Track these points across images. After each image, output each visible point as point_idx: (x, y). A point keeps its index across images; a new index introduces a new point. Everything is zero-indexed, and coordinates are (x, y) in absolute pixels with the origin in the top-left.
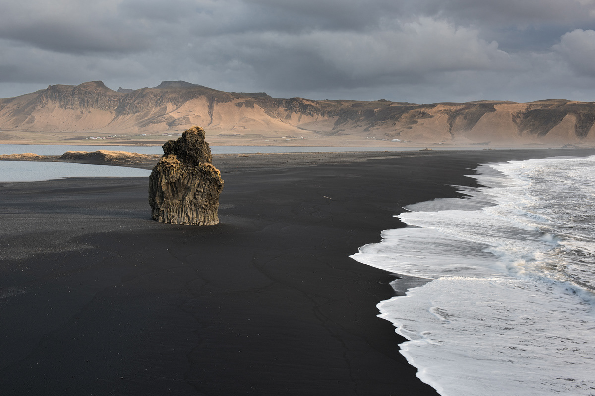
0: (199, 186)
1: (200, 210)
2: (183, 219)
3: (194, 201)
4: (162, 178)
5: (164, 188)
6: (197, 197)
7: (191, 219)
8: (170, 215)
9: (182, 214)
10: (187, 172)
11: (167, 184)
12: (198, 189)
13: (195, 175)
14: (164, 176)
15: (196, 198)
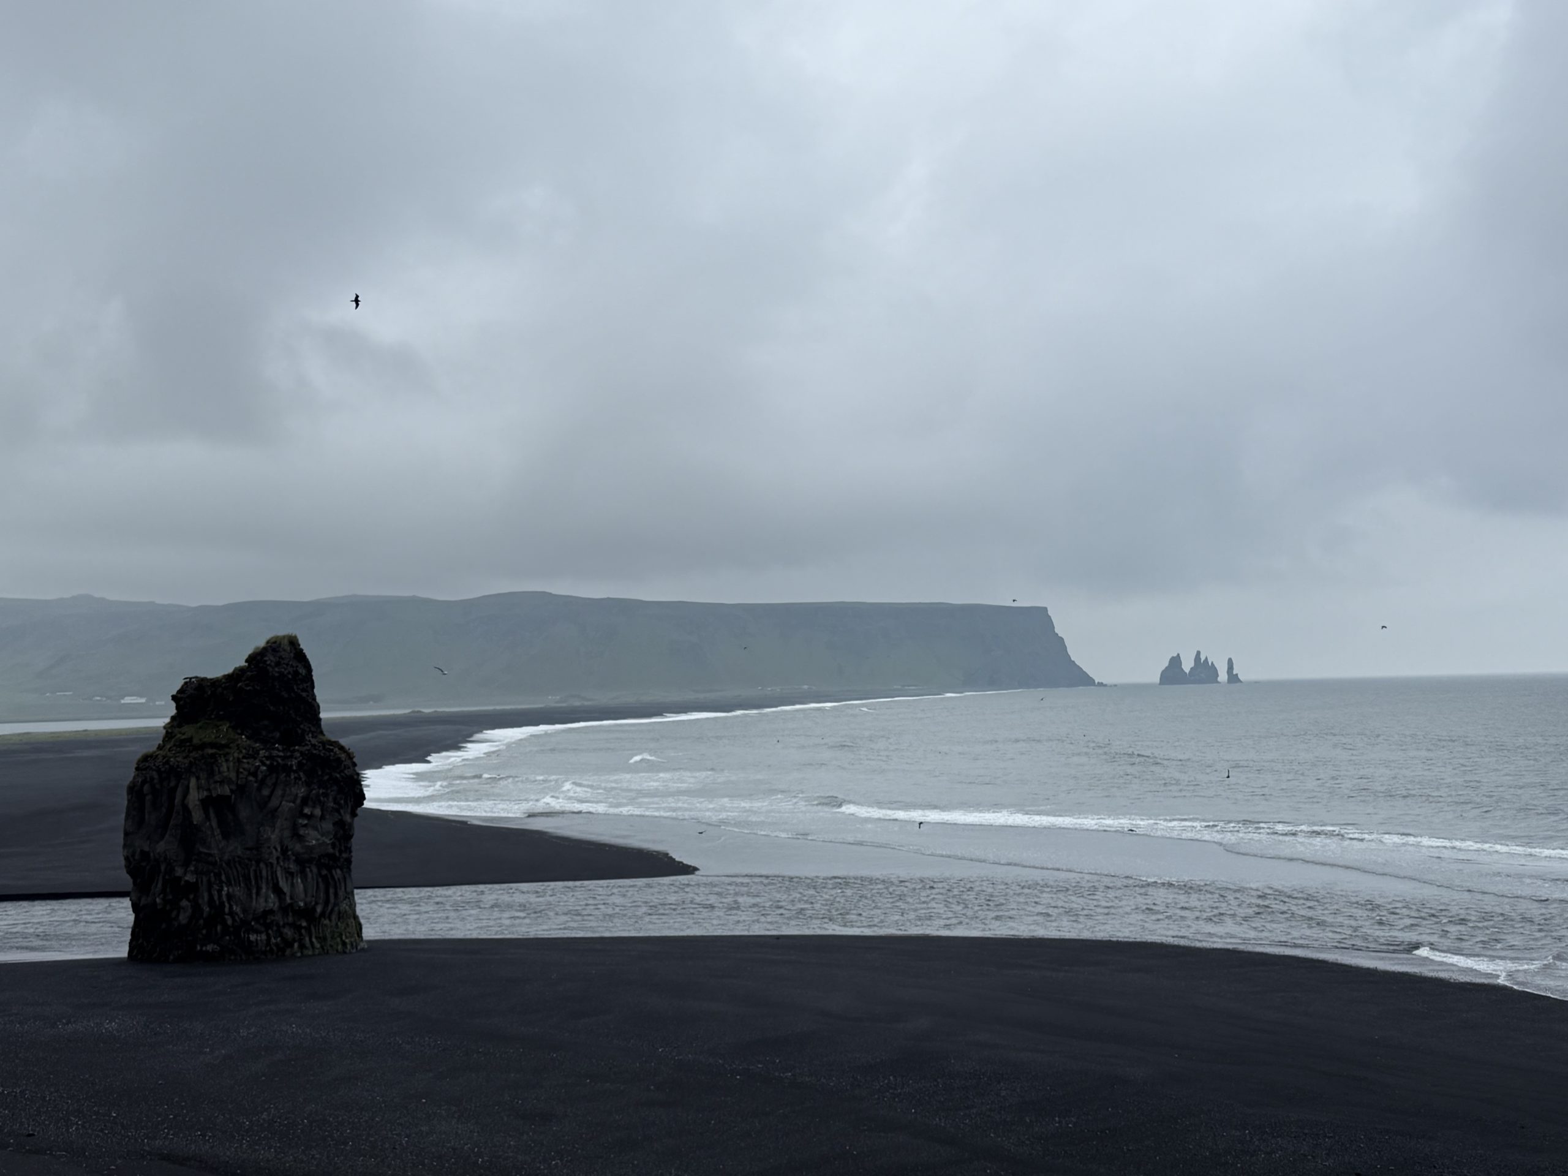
0: (305, 801)
1: (315, 870)
2: (262, 900)
3: (298, 847)
4: (188, 787)
5: (197, 816)
6: (301, 832)
7: (288, 901)
8: (220, 891)
9: (259, 889)
10: (268, 762)
11: (206, 803)
12: (307, 811)
13: (295, 772)
14: (193, 782)
15: (296, 836)
